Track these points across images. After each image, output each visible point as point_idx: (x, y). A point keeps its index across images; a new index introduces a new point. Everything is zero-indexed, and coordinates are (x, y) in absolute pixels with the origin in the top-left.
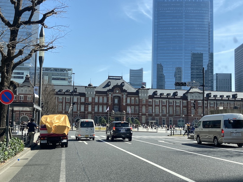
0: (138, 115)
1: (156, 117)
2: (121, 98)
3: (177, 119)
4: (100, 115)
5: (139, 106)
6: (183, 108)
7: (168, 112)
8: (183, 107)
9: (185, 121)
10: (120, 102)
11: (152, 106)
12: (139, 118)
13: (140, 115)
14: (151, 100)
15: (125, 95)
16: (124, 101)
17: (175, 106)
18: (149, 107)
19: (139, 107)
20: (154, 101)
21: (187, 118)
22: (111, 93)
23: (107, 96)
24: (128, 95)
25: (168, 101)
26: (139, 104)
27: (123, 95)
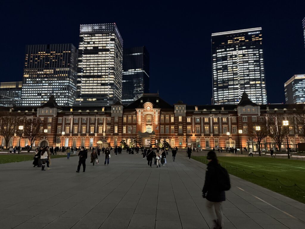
0: (174, 137)
2: (153, 117)
3: (225, 140)
4: (128, 137)
6: (231, 125)
9: (235, 142)
10: (153, 121)
11: (191, 124)
14: (190, 117)
15: (157, 112)
16: (157, 119)
18: (188, 126)
19: (175, 126)
20: (193, 118)
21: (238, 138)
22: (141, 110)
23: (136, 114)
24: (162, 113)
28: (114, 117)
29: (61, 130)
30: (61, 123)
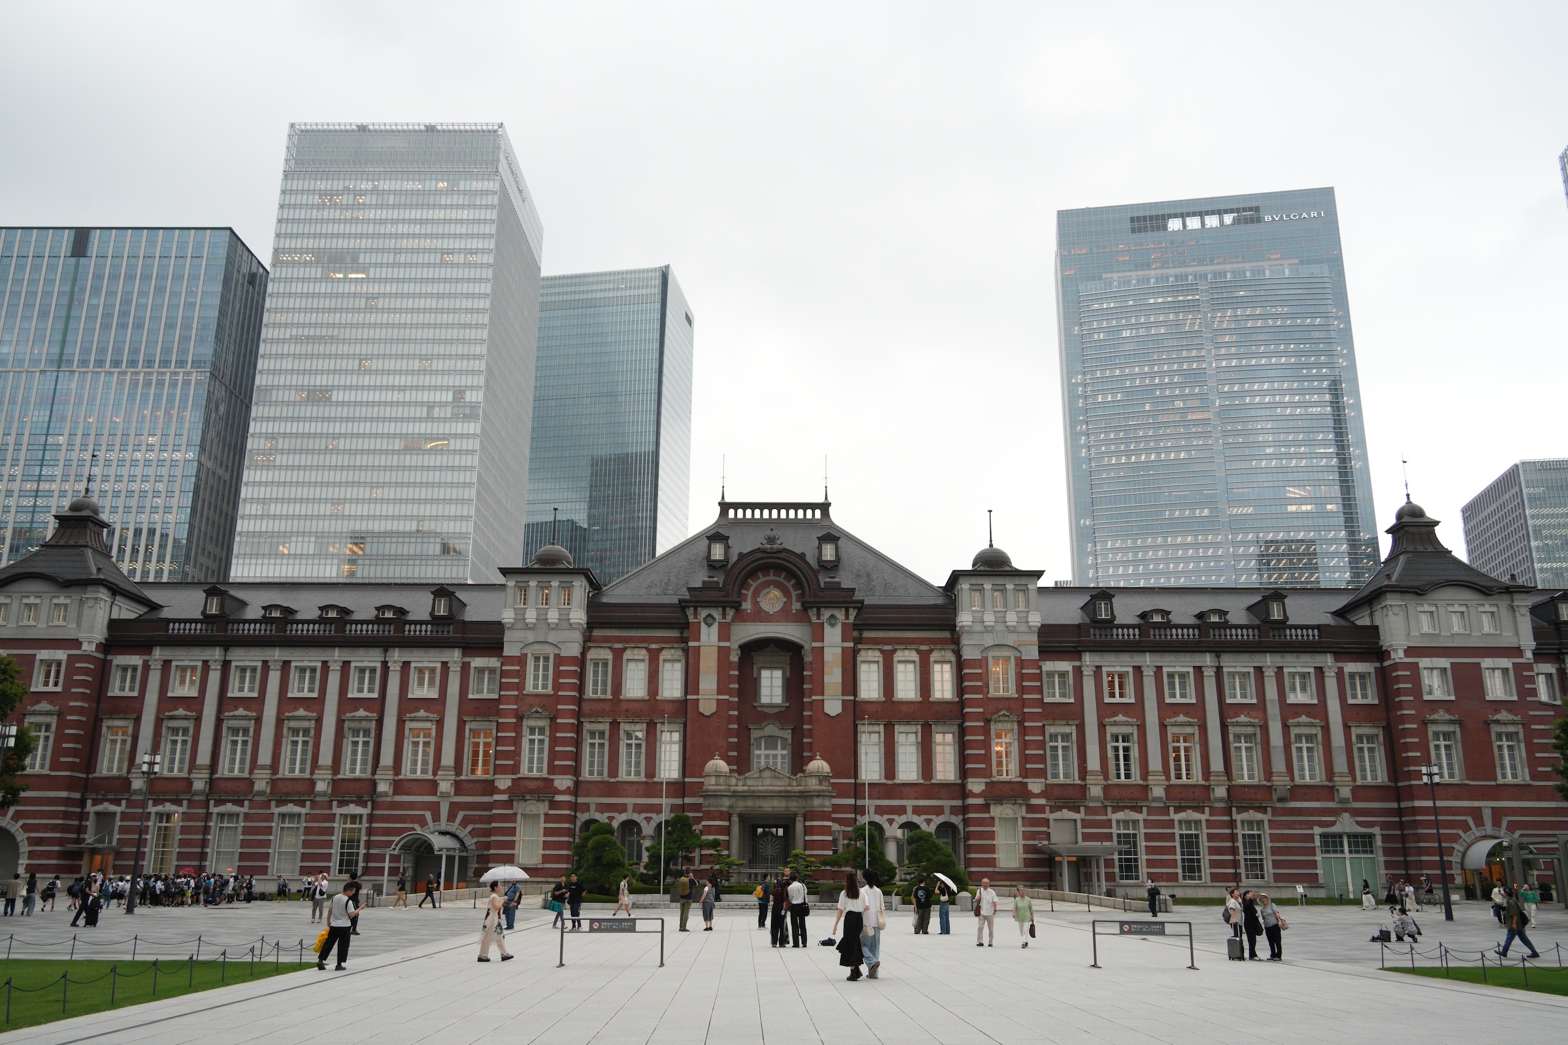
0: (958, 803)
1: (1120, 815)
2: (808, 658)
3: (1310, 825)
4: (622, 808)
5: (963, 717)
6: (1347, 728)
7: (1217, 764)
8: (1352, 714)
9: (1379, 842)
10: (802, 693)
11: (1072, 713)
12: (966, 822)
13: (971, 801)
14: (1065, 666)
15: (838, 630)
16: (833, 677)
17: (1273, 710)
18: (1050, 730)
19: (962, 732)
20: (1088, 672)
21: (1400, 812)
22: (716, 614)
23: (685, 640)
24: (867, 634)
25: (1209, 673)
26: (962, 704)
27: (818, 634)
28: (521, 660)
29: (128, 747)
30: (135, 694)
